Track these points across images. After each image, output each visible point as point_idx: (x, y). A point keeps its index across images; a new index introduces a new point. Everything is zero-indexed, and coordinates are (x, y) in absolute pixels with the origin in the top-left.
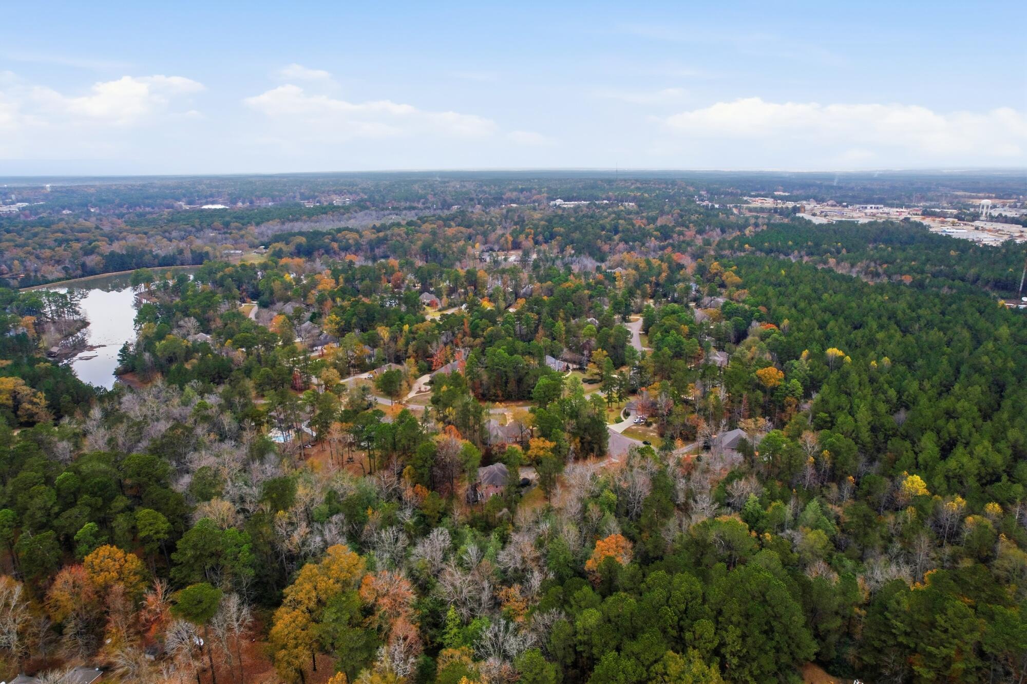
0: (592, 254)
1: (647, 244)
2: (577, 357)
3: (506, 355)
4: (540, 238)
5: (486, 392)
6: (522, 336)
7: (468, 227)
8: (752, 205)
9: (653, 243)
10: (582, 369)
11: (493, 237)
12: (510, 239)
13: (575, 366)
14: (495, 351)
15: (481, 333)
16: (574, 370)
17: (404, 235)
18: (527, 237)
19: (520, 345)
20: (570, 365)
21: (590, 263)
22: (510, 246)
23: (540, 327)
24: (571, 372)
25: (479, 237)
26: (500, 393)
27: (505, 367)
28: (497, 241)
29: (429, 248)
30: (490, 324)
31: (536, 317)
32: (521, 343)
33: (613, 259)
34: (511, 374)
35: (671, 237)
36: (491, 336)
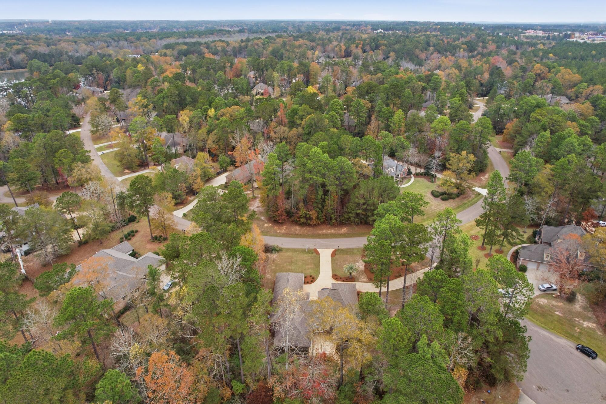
0: (411, 60)
1: (457, 55)
2: (424, 158)
3: (325, 157)
4: (368, 48)
5: (293, 210)
6: (350, 127)
7: (312, 41)
8: (527, 35)
9: (462, 53)
10: (427, 175)
11: (329, 47)
12: (343, 48)
13: (418, 170)
14: (309, 149)
15: (298, 122)
16: (417, 175)
17: (261, 45)
18: (357, 47)
19: (349, 140)
20: (413, 170)
21: (411, 66)
22: (343, 53)
23: (373, 117)
24: (413, 179)
25: (319, 47)
26: (313, 214)
27: (323, 176)
28: (333, 50)
29: (278, 52)
30: (311, 110)
31: (369, 105)
32: (350, 138)
33: (432, 63)
34: (332, 188)
35: (475, 50)
36: (310, 126)
